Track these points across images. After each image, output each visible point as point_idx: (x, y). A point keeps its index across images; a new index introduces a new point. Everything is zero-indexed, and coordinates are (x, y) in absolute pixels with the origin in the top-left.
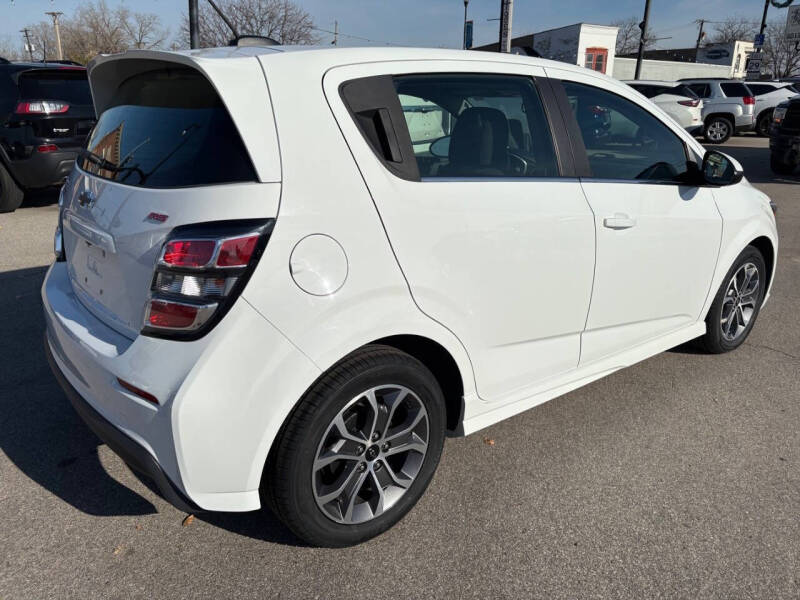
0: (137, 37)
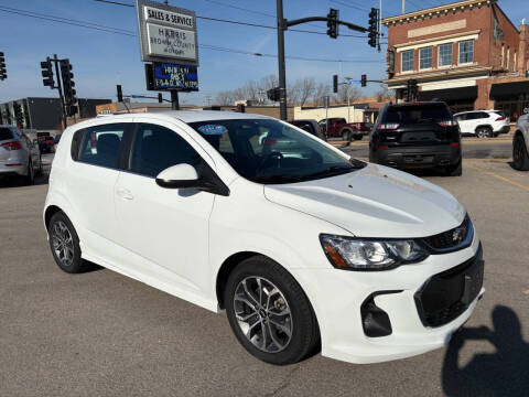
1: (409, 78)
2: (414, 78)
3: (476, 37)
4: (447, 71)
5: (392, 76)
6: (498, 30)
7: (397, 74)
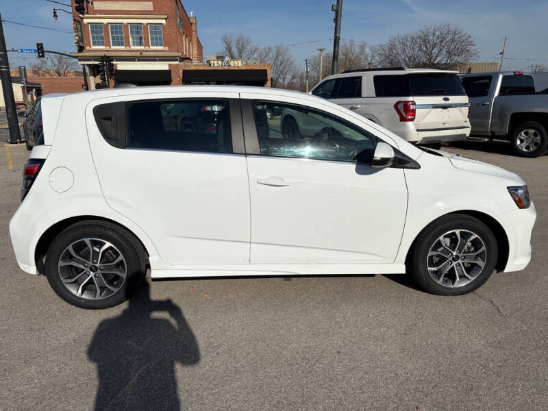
0: (369, 59)
1: (102, 54)
2: (108, 54)
3: (164, 22)
4: (141, 52)
5: (81, 49)
6: (180, 18)
7: (88, 48)
